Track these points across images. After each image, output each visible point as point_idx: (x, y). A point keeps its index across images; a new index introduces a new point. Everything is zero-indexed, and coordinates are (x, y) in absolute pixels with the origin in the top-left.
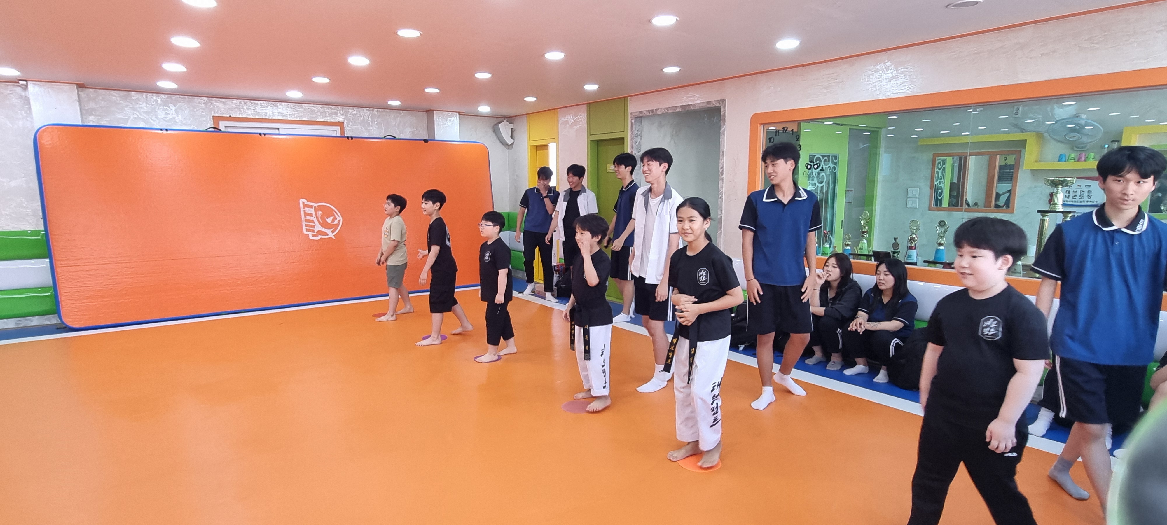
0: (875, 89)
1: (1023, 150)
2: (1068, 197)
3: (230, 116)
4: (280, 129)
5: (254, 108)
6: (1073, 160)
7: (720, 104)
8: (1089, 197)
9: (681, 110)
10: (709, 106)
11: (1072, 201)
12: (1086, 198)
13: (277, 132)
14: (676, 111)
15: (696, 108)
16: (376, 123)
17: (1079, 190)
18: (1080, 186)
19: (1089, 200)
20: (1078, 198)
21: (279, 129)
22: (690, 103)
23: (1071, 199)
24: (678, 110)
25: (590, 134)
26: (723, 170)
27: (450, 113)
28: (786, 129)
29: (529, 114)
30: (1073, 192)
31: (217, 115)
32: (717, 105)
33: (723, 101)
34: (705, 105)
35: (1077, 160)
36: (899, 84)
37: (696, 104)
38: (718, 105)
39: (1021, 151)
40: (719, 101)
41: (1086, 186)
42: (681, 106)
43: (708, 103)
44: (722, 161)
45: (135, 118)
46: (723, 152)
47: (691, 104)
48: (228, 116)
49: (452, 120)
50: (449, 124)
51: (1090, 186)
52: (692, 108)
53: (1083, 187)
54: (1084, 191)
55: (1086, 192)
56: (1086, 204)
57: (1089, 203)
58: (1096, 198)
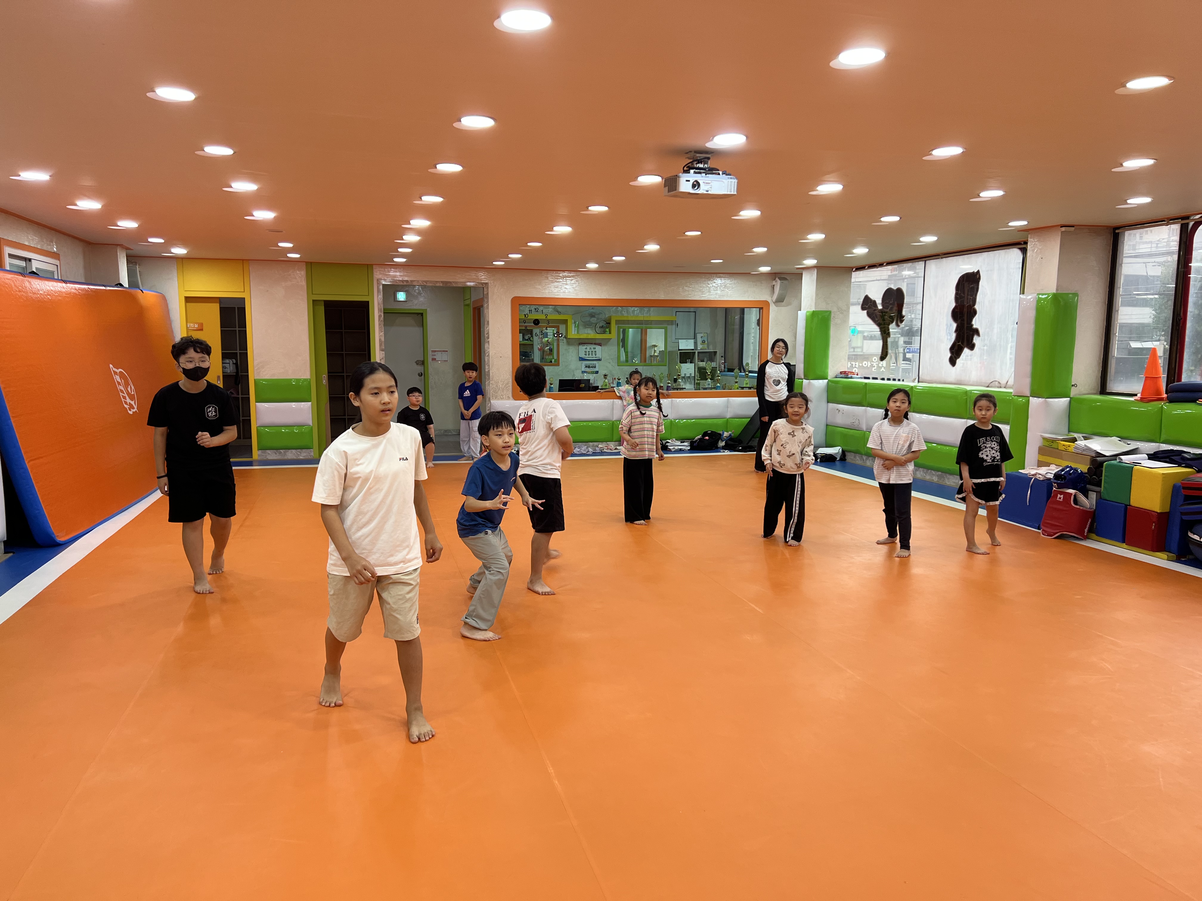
2: (586, 355)
8: (596, 355)
11: (588, 357)
12: (594, 356)
14: (436, 285)
17: (590, 351)
18: (591, 348)
19: (596, 356)
20: (591, 356)
23: (587, 356)
24: (438, 285)
25: (312, 294)
26: (489, 335)
30: (588, 352)
33: (488, 284)
38: (482, 286)
39: (559, 326)
41: (593, 348)
42: (442, 282)
44: (488, 328)
46: (488, 322)
47: (453, 282)
51: (595, 348)
52: (454, 285)
53: (592, 348)
54: (593, 351)
55: (594, 352)
56: (594, 359)
57: (596, 358)
58: (599, 355)
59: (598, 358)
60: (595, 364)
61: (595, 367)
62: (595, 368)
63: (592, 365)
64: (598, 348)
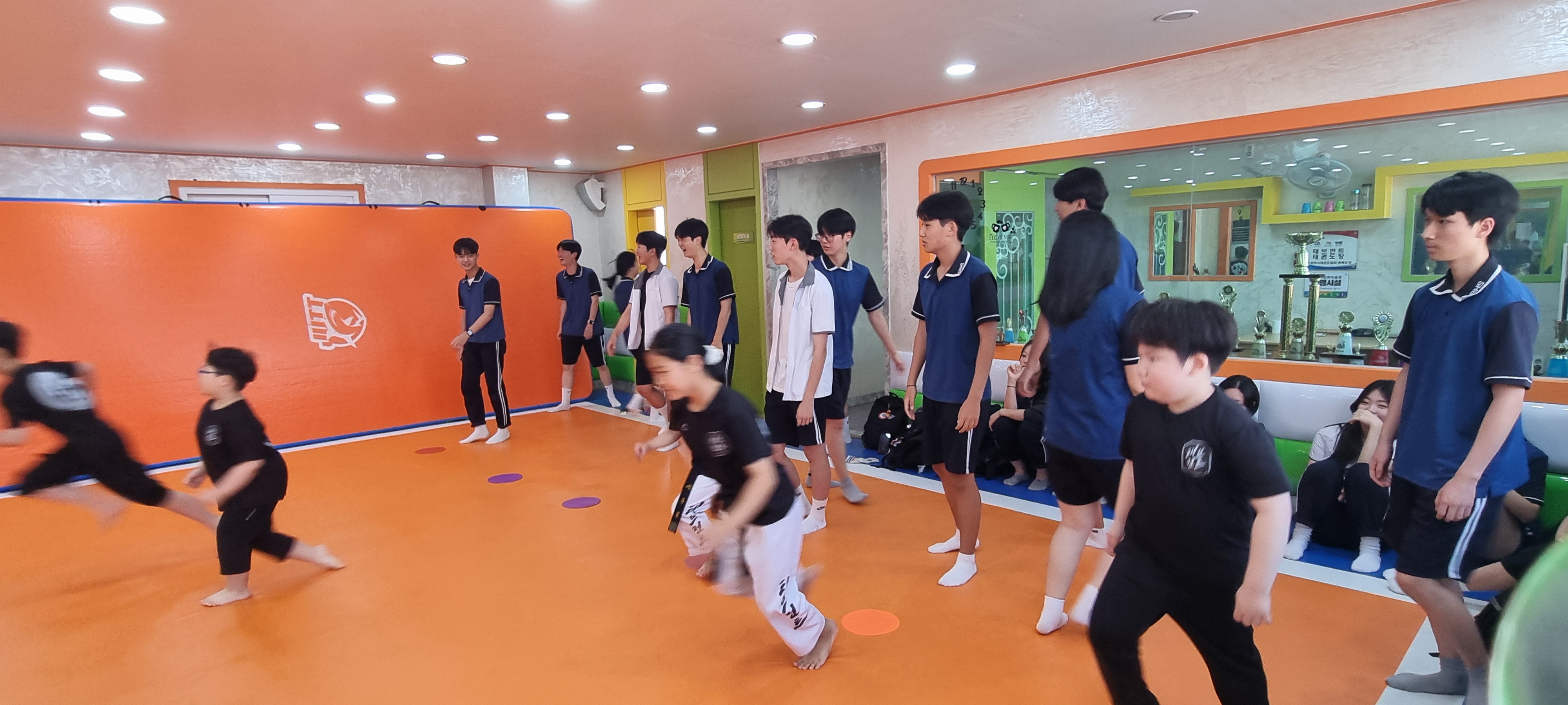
0: (1072, 126)
1: (1259, 201)
2: (1317, 258)
3: (195, 180)
4: (270, 196)
5: (230, 168)
6: (1319, 211)
7: (878, 149)
8: (1341, 257)
9: (827, 159)
10: (865, 152)
11: (1322, 263)
13: (265, 200)
14: (822, 160)
15: (849, 155)
16: (410, 184)
17: (1328, 248)
18: (1330, 243)
19: (1341, 261)
20: (1328, 259)
21: (268, 196)
22: (840, 149)
23: (1320, 260)
24: (824, 159)
25: (708, 193)
27: (515, 169)
28: (964, 180)
29: (625, 168)
30: (1323, 250)
31: (174, 179)
32: (874, 151)
33: (883, 145)
34: (859, 150)
35: (1323, 210)
36: (1102, 120)
37: (848, 150)
38: (876, 150)
39: (1256, 201)
40: (877, 146)
41: (1336, 243)
42: (828, 153)
43: (864, 148)
45: (49, 185)
46: (886, 213)
47: (841, 151)
48: (192, 179)
49: (518, 178)
50: (514, 183)
51: (1341, 243)
52: (843, 156)
53: (1333, 244)
54: (1335, 250)
55: (1337, 251)
56: (1337, 265)
57: (1341, 265)
58: (1349, 258)
59: (1348, 264)
60: (1340, 277)
61: (1338, 283)
62: (1340, 285)
63: (1331, 279)
64: (1349, 243)
